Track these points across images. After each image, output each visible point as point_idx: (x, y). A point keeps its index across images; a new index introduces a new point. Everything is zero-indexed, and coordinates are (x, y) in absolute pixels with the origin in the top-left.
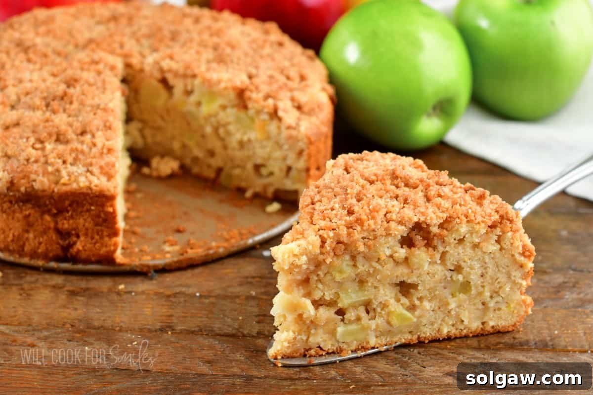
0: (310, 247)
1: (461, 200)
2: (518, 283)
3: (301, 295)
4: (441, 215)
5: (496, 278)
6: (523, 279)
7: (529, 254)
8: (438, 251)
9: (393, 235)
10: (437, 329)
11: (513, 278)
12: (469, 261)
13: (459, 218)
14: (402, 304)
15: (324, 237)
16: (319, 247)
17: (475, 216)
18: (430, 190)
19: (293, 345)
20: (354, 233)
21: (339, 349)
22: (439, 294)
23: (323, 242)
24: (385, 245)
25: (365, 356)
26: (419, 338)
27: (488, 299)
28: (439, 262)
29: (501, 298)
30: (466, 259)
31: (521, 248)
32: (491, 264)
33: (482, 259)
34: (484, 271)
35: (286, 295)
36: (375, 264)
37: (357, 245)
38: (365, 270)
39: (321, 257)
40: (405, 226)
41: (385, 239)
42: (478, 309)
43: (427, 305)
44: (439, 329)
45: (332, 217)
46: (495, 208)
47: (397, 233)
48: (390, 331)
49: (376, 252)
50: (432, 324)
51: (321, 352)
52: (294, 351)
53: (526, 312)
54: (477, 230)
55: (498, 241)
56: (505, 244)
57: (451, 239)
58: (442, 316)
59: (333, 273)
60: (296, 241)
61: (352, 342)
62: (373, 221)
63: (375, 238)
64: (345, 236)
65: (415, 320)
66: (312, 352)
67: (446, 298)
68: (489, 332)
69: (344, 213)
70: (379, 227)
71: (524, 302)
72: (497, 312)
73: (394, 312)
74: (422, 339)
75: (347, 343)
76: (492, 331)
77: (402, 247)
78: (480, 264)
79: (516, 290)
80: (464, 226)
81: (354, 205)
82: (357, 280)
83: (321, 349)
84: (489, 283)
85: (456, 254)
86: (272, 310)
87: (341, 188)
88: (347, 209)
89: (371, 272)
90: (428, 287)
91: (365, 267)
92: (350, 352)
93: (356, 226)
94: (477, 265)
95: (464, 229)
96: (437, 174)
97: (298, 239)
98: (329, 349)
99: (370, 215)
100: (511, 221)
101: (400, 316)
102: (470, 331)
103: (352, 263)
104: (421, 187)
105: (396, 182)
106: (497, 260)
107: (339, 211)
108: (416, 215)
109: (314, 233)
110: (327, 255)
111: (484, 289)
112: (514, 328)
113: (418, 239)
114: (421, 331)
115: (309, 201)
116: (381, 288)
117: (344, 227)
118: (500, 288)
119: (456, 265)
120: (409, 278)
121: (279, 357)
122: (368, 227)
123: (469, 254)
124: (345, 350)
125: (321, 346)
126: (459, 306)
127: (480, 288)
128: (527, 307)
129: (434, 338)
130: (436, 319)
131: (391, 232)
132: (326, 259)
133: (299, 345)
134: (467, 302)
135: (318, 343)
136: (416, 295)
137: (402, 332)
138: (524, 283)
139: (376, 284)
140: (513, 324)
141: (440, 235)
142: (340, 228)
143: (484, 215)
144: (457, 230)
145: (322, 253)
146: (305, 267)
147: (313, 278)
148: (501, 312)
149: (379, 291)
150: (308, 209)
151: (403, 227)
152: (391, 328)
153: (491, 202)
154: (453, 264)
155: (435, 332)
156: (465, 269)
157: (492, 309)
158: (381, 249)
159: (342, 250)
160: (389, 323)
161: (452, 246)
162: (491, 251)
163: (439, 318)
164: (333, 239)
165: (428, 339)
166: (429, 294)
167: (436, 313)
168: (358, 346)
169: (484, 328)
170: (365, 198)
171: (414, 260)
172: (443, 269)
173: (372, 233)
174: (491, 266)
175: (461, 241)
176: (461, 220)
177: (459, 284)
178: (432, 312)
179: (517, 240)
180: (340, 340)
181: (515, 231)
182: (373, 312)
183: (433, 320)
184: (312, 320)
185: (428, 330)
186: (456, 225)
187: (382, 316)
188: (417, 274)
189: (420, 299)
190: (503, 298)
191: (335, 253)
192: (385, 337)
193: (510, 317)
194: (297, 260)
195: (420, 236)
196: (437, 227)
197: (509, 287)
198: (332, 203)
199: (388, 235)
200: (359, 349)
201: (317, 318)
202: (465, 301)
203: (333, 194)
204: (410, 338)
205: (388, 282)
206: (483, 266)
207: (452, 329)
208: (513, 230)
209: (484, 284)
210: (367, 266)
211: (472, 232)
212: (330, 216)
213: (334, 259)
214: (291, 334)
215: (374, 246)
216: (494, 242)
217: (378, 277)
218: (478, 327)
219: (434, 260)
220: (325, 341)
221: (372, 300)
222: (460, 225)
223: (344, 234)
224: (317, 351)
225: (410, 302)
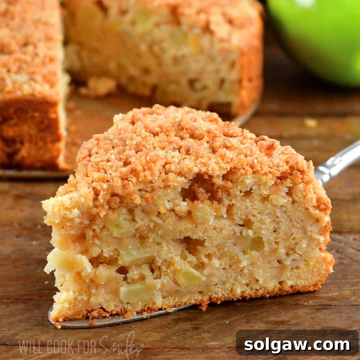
0: (83, 200)
1: (247, 151)
2: (315, 239)
3: (77, 252)
4: (223, 165)
5: (291, 234)
6: (321, 235)
7: (325, 207)
8: (224, 205)
9: (172, 187)
10: (230, 289)
11: (309, 233)
12: (259, 216)
13: (244, 169)
14: (189, 262)
15: (97, 189)
16: (92, 199)
17: (261, 167)
18: (216, 141)
19: (74, 306)
20: (129, 184)
21: (123, 310)
22: (229, 251)
23: (97, 194)
24: (164, 198)
25: (151, 317)
26: (210, 298)
27: (284, 257)
28: (225, 216)
29: (298, 255)
30: (255, 213)
31: (314, 201)
32: (283, 219)
33: (272, 212)
34: (276, 226)
35: (62, 252)
36: (155, 219)
37: (133, 198)
38: (145, 225)
39: (95, 211)
40: (185, 178)
41: (163, 191)
42: (273, 267)
43: (216, 263)
44: (232, 289)
45: (107, 169)
46: (285, 158)
47: (176, 184)
48: (177, 291)
49: (155, 205)
50: (224, 283)
51: (105, 314)
52: (76, 313)
53: (327, 270)
54: (264, 181)
55: (289, 193)
56: (297, 196)
57: (236, 191)
58: (234, 275)
59: (110, 228)
60: (69, 194)
61: (137, 303)
62: (149, 171)
63: (153, 190)
64: (119, 188)
65: (204, 279)
66: (95, 314)
67: (237, 255)
68: (287, 292)
69: (119, 164)
70: (157, 178)
71: (324, 259)
72: (295, 270)
73: (180, 270)
74: (214, 300)
75: (132, 303)
76: (290, 290)
77: (184, 200)
78: (271, 218)
79: (314, 247)
80: (249, 177)
81: (131, 156)
82: (137, 236)
83: (104, 310)
84: (283, 239)
85: (244, 207)
86: (45, 268)
87: (121, 139)
88: (123, 160)
89: (152, 227)
90: (215, 243)
91: (144, 221)
92: (135, 313)
93: (132, 178)
94: (267, 219)
95: (249, 181)
96: (227, 125)
97: (71, 191)
98: (112, 311)
99: (147, 166)
100: (302, 172)
101: (187, 274)
102: (266, 291)
103: (130, 218)
104: (206, 138)
105: (181, 134)
106: (289, 214)
107: (115, 162)
108: (197, 166)
109: (87, 186)
110: (101, 207)
111: (278, 246)
112: (315, 288)
113: (201, 191)
114: (212, 291)
115: (86, 153)
116: (164, 244)
117: (118, 178)
118: (296, 244)
119: (245, 220)
120: (193, 233)
121: (61, 320)
122: (144, 178)
123: (259, 208)
124: (130, 311)
125: (104, 307)
126: (252, 264)
127: (273, 244)
128: (328, 265)
129: (227, 299)
130: (227, 277)
131: (169, 184)
132: (100, 212)
133: (80, 306)
134: (261, 260)
135: (100, 304)
136: (203, 252)
137: (190, 292)
138: (322, 239)
139: (158, 240)
140: (314, 283)
141: (225, 187)
142: (115, 180)
143: (272, 166)
144: (243, 182)
145: (96, 206)
146: (77, 221)
147: (88, 233)
148: (299, 270)
149: (162, 247)
150: (85, 162)
151: (183, 179)
152: (178, 288)
153: (283, 153)
154: (242, 219)
155: (228, 292)
156: (254, 224)
157: (289, 268)
158: (160, 202)
159: (118, 203)
160: (176, 282)
161: (239, 198)
162: (282, 205)
163: (231, 277)
164: (107, 191)
165: (221, 300)
166: (218, 251)
167: (228, 272)
168: (144, 307)
169: (281, 288)
170: (144, 149)
171: (198, 214)
172: (231, 224)
173: (148, 186)
174: (283, 221)
175: (248, 193)
176: (247, 171)
177: (250, 242)
178: (222, 271)
179: (310, 192)
180: (124, 301)
181: (307, 183)
182: (158, 271)
183: (225, 279)
184: (91, 278)
185: (220, 290)
186: (242, 176)
187: (168, 275)
188: (202, 229)
189: (209, 256)
190: (300, 255)
191: (109, 206)
192: (173, 298)
193: (310, 276)
194: (68, 213)
195: (202, 189)
196: (221, 179)
197: (306, 243)
198: (108, 154)
199: (167, 187)
200: (145, 311)
201: (96, 276)
202: (258, 258)
203: (111, 145)
204: (200, 298)
205: (172, 238)
206: (274, 221)
207: (246, 288)
208: (304, 181)
209: (278, 240)
210: (146, 221)
211: (259, 184)
212: (105, 167)
213: (109, 212)
214: (71, 294)
215: (152, 198)
216: (285, 194)
217: (159, 232)
218: (275, 286)
219: (220, 214)
220: (108, 301)
221: (155, 257)
222: (245, 176)
223: (118, 186)
224: (101, 313)
225: (198, 259)
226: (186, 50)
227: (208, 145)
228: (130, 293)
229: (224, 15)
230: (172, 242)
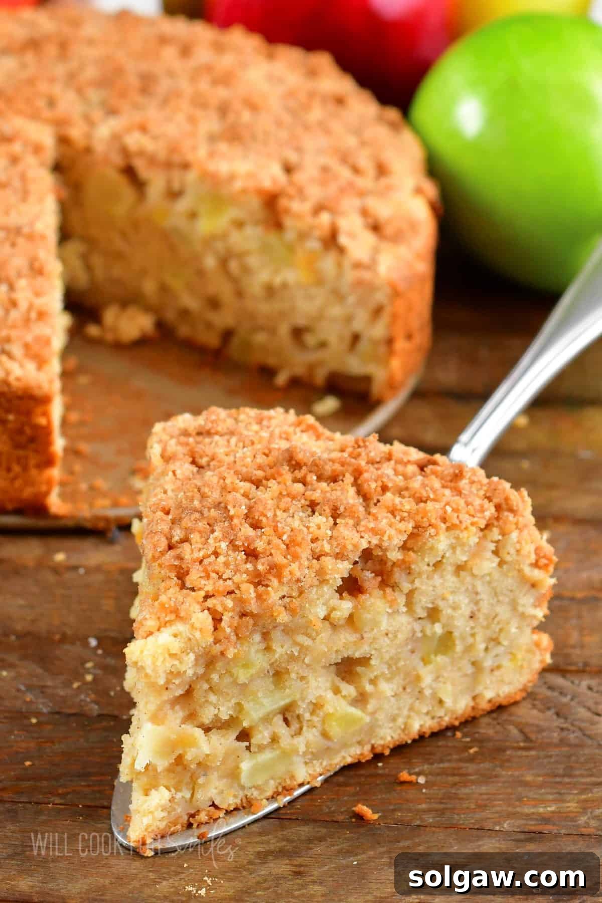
0: (198, 635)
2: (528, 614)
3: (179, 720)
4: (399, 526)
5: (494, 615)
6: (536, 606)
7: (546, 561)
8: (401, 591)
10: (403, 727)
11: (520, 609)
13: (433, 526)
14: (344, 697)
15: (216, 611)
16: (212, 631)
17: (458, 517)
20: (268, 593)
21: (244, 801)
22: (405, 665)
23: (217, 620)
24: (318, 602)
26: (373, 747)
27: (483, 654)
28: (404, 609)
29: (503, 648)
30: (446, 595)
31: (533, 555)
33: (470, 587)
34: (475, 608)
35: (155, 727)
36: (301, 639)
38: (287, 654)
39: (217, 649)
40: (348, 559)
41: (317, 591)
42: (465, 675)
43: (385, 688)
44: (406, 727)
47: (337, 576)
48: (328, 749)
49: (304, 617)
50: (394, 719)
51: (217, 814)
53: (543, 662)
56: (508, 553)
57: (421, 565)
58: (410, 701)
59: (234, 671)
60: (167, 627)
63: (301, 592)
64: (253, 601)
65: (367, 719)
66: (203, 817)
67: (415, 669)
68: (483, 710)
70: (306, 572)
71: (538, 645)
72: (496, 673)
73: (333, 714)
74: (379, 750)
75: (259, 785)
76: (488, 707)
77: (341, 597)
79: (525, 628)
80: (442, 537)
82: (272, 672)
83: (217, 808)
84: (483, 627)
85: (431, 588)
88: (243, 549)
89: (296, 653)
90: (387, 657)
91: (285, 647)
92: (265, 802)
93: (269, 579)
95: (443, 544)
98: (229, 805)
99: (289, 554)
101: (342, 717)
102: (455, 716)
103: (264, 646)
106: (495, 584)
108: (362, 537)
109: (197, 607)
110: (226, 641)
111: (475, 639)
113: (368, 577)
114: (375, 736)
116: (311, 676)
117: (248, 584)
118: (501, 630)
119: (430, 607)
120: (357, 650)
123: (452, 584)
124: (256, 799)
125: (217, 803)
126: (437, 679)
127: (469, 638)
128: (543, 652)
129: (397, 743)
131: (327, 576)
132: (226, 651)
133: (179, 810)
134: (450, 668)
135: (211, 799)
136: (366, 675)
138: (539, 613)
139: (304, 673)
141: (404, 562)
142: (242, 589)
143: (472, 512)
144: (432, 548)
145: (217, 641)
146: (190, 672)
147: (200, 686)
148: (502, 670)
149: (308, 683)
151: (346, 564)
152: (329, 744)
154: (425, 609)
156: (444, 613)
157: (488, 670)
158: (312, 610)
159: (250, 627)
160: (325, 735)
161: (425, 576)
162: (486, 572)
164: (234, 610)
165: (388, 747)
166: (388, 669)
167: (400, 699)
168: (277, 787)
169: (475, 706)
171: (365, 617)
172: (411, 620)
173: (295, 587)
174: (485, 597)
175: (438, 565)
176: (437, 528)
177: (436, 642)
178: (393, 699)
180: (246, 785)
182: (297, 721)
183: (396, 712)
184: (199, 762)
186: (430, 539)
187: (313, 726)
188: (370, 638)
190: (506, 647)
191: (238, 635)
192: (320, 761)
193: (517, 677)
194: (178, 664)
195: (370, 572)
196: (398, 551)
197: (516, 625)
199: (322, 583)
200: (278, 794)
202: (446, 666)
204: (358, 752)
205: (324, 664)
208: (519, 527)
209: (475, 631)
210: (288, 646)
215: (302, 608)
216: (491, 554)
217: (307, 660)
218: (467, 706)
219: (395, 610)
221: (297, 702)
222: (435, 538)
223: (251, 598)
224: (211, 813)
225: (358, 689)
226: (291, 276)
228: (255, 770)
229: (364, 212)
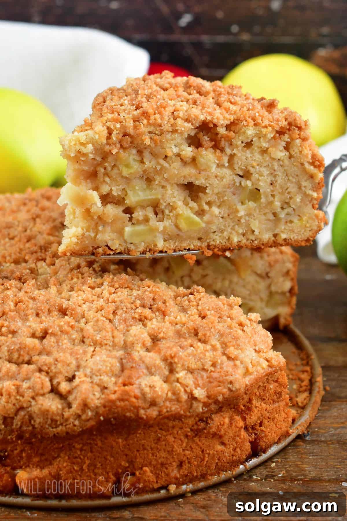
0: (97, 137)
1: (249, 106)
2: (309, 195)
3: (88, 188)
4: (227, 116)
5: (286, 188)
6: (314, 191)
7: (319, 164)
8: (226, 154)
9: (179, 131)
10: (227, 238)
11: (303, 189)
12: (257, 167)
13: (246, 120)
14: (190, 208)
15: (111, 129)
16: (105, 137)
17: (262, 120)
18: (221, 98)
19: (81, 242)
20: (140, 126)
21: (126, 249)
22: (228, 200)
23: (110, 133)
24: (172, 142)
26: (208, 244)
27: (279, 210)
28: (227, 165)
29: (292, 209)
30: (255, 164)
31: (310, 157)
32: (280, 172)
33: (270, 165)
34: (273, 179)
35: (74, 186)
36: (162, 162)
37: (143, 138)
38: (152, 167)
39: (107, 148)
40: (192, 124)
41: (171, 135)
42: (269, 220)
44: (229, 238)
45: (120, 112)
46: (284, 115)
47: (183, 129)
48: (179, 235)
49: (163, 148)
50: (222, 232)
51: (109, 252)
52: (82, 249)
54: (264, 133)
55: (287, 148)
56: (294, 151)
57: (238, 141)
58: (232, 224)
59: (120, 167)
61: (140, 244)
62: (159, 115)
63: (162, 133)
64: (131, 128)
65: (204, 225)
67: (235, 205)
69: (132, 108)
70: (166, 122)
71: (316, 216)
72: (289, 225)
73: (182, 214)
75: (135, 244)
76: (284, 244)
77: (189, 146)
78: (269, 171)
79: (308, 203)
80: (251, 128)
81: (143, 103)
82: (145, 177)
83: (109, 248)
84: (279, 193)
85: (244, 157)
86: (59, 200)
88: (135, 105)
89: (158, 169)
90: (216, 191)
91: (152, 163)
92: (138, 253)
93: (143, 120)
94: (266, 172)
95: (251, 132)
97: (86, 130)
98: (116, 249)
99: (157, 110)
100: (300, 128)
101: (188, 219)
102: (261, 243)
103: (139, 158)
104: (212, 95)
105: (188, 90)
106: (286, 168)
107: (128, 107)
108: (203, 114)
109: (101, 125)
110: (114, 145)
111: (274, 198)
112: (307, 244)
113: (205, 139)
114: (210, 239)
115: (101, 100)
116: (169, 188)
117: (131, 119)
118: (291, 198)
119: (245, 171)
120: (197, 179)
121: (68, 254)
122: (154, 121)
123: (258, 159)
124: (133, 250)
125: (109, 245)
126: (249, 215)
127: (270, 196)
128: (320, 221)
129: (224, 247)
131: (177, 128)
132: (112, 150)
133: (87, 242)
134: (258, 211)
135: (106, 242)
136: (204, 198)
137: (190, 238)
138: (315, 195)
139: (164, 183)
140: (306, 238)
141: (227, 136)
142: (127, 121)
143: (271, 120)
144: (244, 133)
145: (108, 144)
146: (91, 156)
147: (100, 170)
148: (293, 224)
149: (167, 190)
150: (100, 107)
151: (189, 125)
154: (241, 169)
155: (225, 240)
156: (253, 175)
157: (283, 221)
158: (168, 146)
159: (129, 142)
160: (177, 226)
161: (240, 148)
162: (279, 158)
163: (229, 226)
164: (120, 131)
166: (218, 199)
167: (226, 221)
168: (147, 249)
169: (275, 241)
171: (201, 160)
172: (232, 173)
173: (158, 129)
174: (280, 174)
175: (249, 145)
176: (248, 123)
177: (248, 191)
178: (221, 219)
179: (306, 148)
180: (128, 241)
181: (304, 139)
182: (162, 213)
183: (223, 227)
184: (99, 216)
185: (217, 237)
186: (244, 127)
187: (170, 219)
188: (205, 175)
189: (209, 203)
190: (294, 210)
191: (121, 145)
192: (174, 241)
193: (303, 231)
194: (83, 148)
195: (207, 137)
196: (224, 129)
197: (300, 198)
198: (122, 100)
199: (175, 131)
200: (147, 252)
201: (104, 214)
202: (255, 210)
203: (125, 94)
204: (199, 245)
205: (176, 182)
206: (272, 174)
207: (243, 238)
209: (274, 193)
210: (154, 162)
211: (259, 136)
212: (118, 110)
213: (121, 151)
214: (80, 229)
215: (161, 141)
216: (283, 148)
217: (165, 175)
218: (270, 239)
219: (222, 163)
220: (113, 240)
221: (159, 200)
222: (247, 127)
223: (131, 126)
224: (105, 250)
225: (199, 206)
227: (214, 100)
230: (176, 186)
